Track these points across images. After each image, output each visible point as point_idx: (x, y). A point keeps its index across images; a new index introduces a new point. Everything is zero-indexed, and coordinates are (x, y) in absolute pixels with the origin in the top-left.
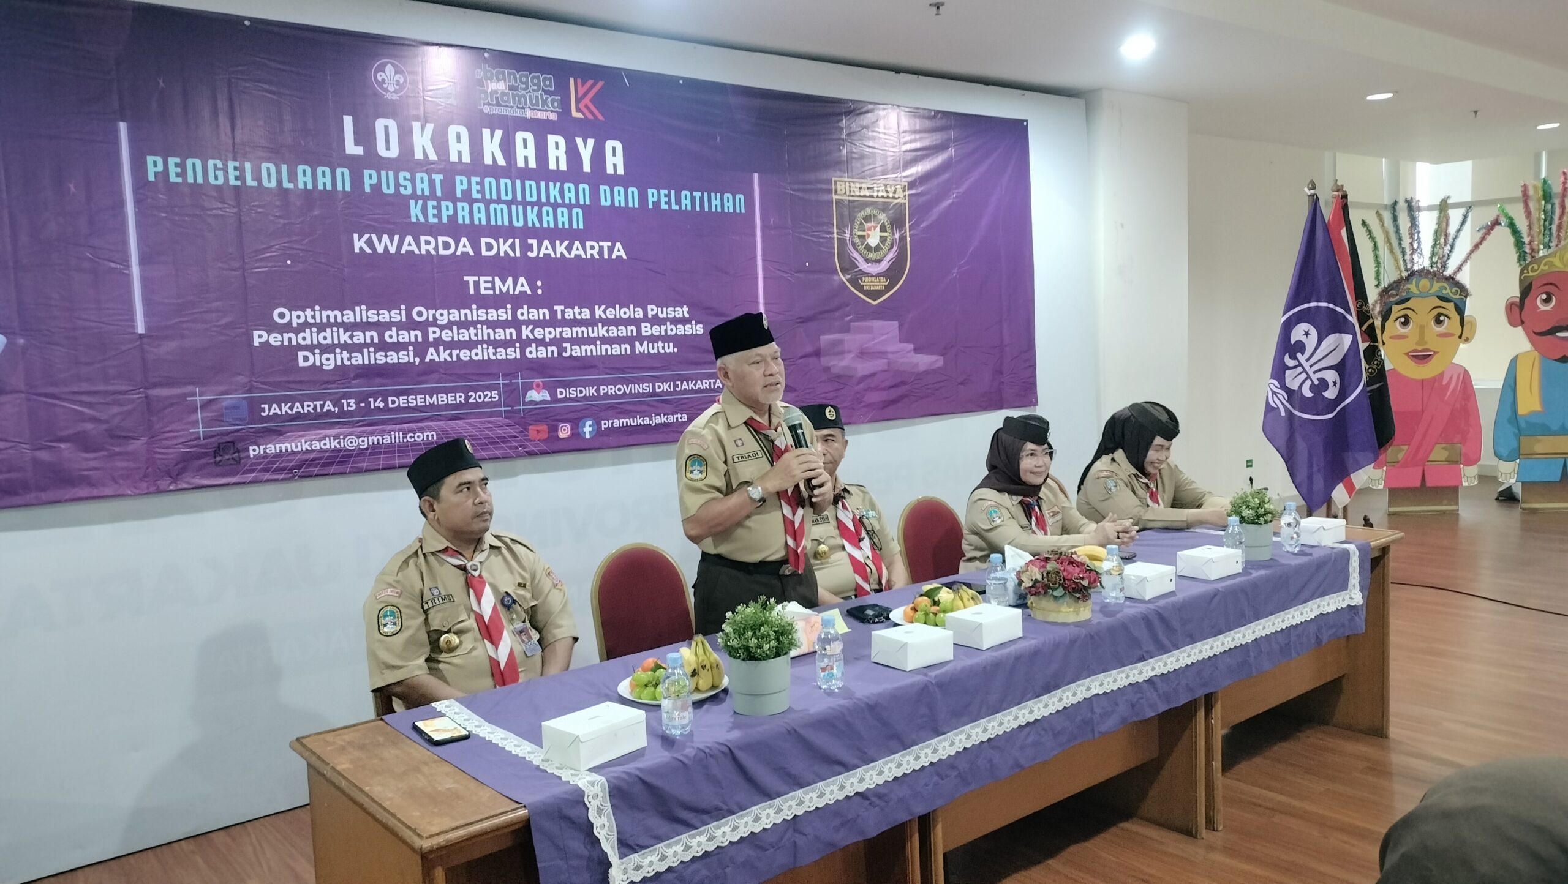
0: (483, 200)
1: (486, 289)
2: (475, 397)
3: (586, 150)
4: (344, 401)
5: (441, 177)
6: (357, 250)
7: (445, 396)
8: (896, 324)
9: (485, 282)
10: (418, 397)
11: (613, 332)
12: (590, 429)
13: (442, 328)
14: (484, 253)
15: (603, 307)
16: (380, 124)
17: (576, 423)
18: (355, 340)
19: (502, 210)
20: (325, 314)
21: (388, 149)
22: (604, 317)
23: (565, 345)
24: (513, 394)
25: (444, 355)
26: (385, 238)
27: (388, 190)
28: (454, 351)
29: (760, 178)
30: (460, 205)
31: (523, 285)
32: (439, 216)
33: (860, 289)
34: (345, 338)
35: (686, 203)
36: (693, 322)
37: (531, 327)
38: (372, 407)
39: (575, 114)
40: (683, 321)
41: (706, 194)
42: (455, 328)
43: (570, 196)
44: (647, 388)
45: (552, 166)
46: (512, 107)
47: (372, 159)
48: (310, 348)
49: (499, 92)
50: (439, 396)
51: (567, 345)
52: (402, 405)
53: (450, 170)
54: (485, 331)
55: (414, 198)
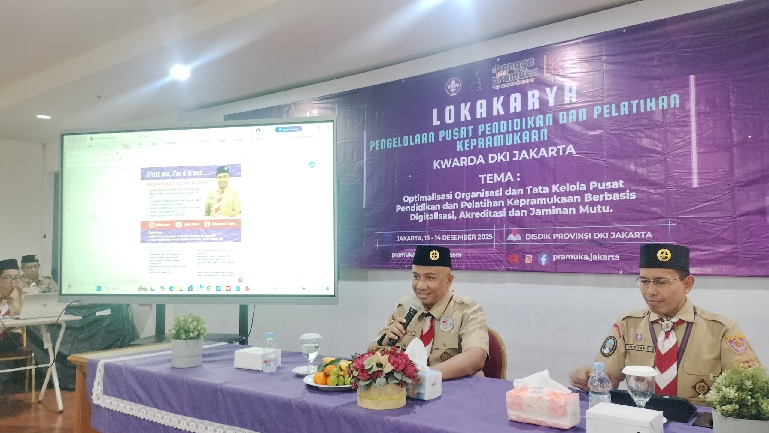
0: (491, 135)
1: (490, 180)
2: (481, 237)
3: (551, 94)
4: (425, 236)
5: (472, 127)
6: (435, 168)
7: (467, 236)
9: (490, 177)
10: (455, 236)
11: (564, 200)
13: (468, 201)
14: (490, 162)
15: (558, 185)
16: (448, 108)
17: (537, 255)
18: (432, 209)
19: (501, 137)
20: (421, 197)
21: (450, 120)
22: (558, 191)
24: (501, 236)
25: (468, 215)
26: (446, 160)
27: (449, 138)
28: (472, 213)
29: (696, 78)
30: (479, 139)
31: (510, 177)
32: (469, 147)
34: (427, 208)
35: (624, 109)
36: (628, 191)
37: (512, 199)
38: (436, 240)
39: (546, 75)
40: (619, 190)
41: (642, 101)
42: (473, 201)
43: (540, 122)
44: (587, 236)
45: (530, 108)
46: (510, 82)
47: (444, 126)
48: (415, 212)
51: (533, 209)
52: (448, 239)
54: (488, 203)
55: (459, 139)
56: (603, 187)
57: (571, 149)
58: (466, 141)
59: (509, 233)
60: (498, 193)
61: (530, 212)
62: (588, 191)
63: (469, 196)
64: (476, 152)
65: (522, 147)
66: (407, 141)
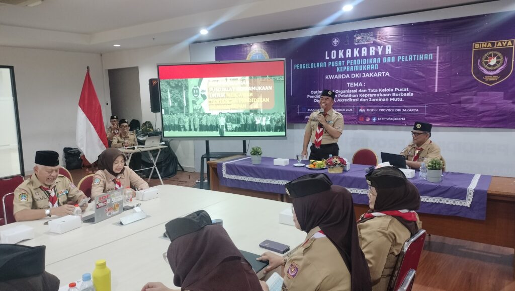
0: (353, 65)
2: (347, 110)
3: (380, 49)
5: (344, 61)
6: (326, 79)
7: (341, 109)
9: (352, 84)
12: (375, 119)
14: (352, 77)
15: (381, 89)
16: (333, 52)
17: (371, 118)
19: (357, 67)
20: (319, 92)
21: (334, 57)
24: (356, 110)
26: (332, 76)
27: (333, 65)
28: (343, 99)
29: (439, 48)
30: (347, 67)
31: (361, 84)
32: (343, 70)
36: (410, 92)
37: (362, 94)
39: (378, 41)
40: (406, 92)
41: (418, 55)
42: (344, 94)
43: (375, 61)
44: (393, 110)
45: (371, 54)
46: (362, 42)
47: (331, 60)
48: (316, 98)
49: (359, 39)
54: (350, 95)
55: (338, 66)
56: (400, 91)
57: (388, 74)
58: (341, 68)
59: (359, 108)
60: (355, 91)
61: (369, 100)
62: (394, 92)
64: (345, 72)
65: (366, 72)
66: (313, 66)
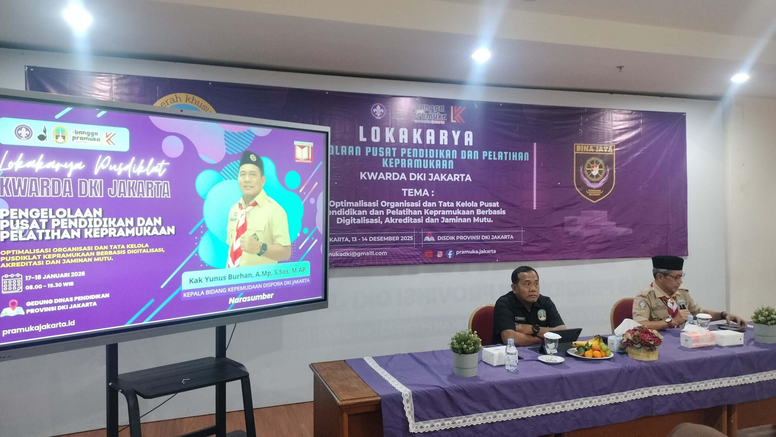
0: (412, 158)
1: (411, 194)
2: (403, 238)
3: (456, 136)
4: (353, 238)
5: (396, 149)
6: (361, 178)
7: (391, 237)
8: (606, 212)
9: (411, 191)
10: (381, 237)
11: (464, 213)
12: (451, 254)
13: (392, 210)
14: (411, 179)
15: (460, 202)
16: (373, 129)
17: (445, 251)
18: (358, 214)
19: (419, 161)
20: (348, 203)
21: (375, 139)
22: (460, 206)
23: (442, 218)
24: (419, 238)
25: (392, 221)
26: (372, 173)
27: (375, 154)
28: (396, 219)
29: (537, 145)
30: (402, 160)
31: (426, 193)
32: (393, 164)
33: (587, 195)
34: (354, 213)
35: (500, 157)
36: (501, 209)
37: (428, 210)
38: (363, 241)
39: (452, 121)
40: (496, 209)
41: (510, 153)
42: (397, 210)
43: (448, 155)
44: (477, 237)
45: (441, 143)
46: (426, 120)
47: (370, 143)
48: (341, 216)
49: (421, 114)
50: (389, 237)
51: (443, 218)
52: (374, 240)
53: (399, 146)
54: (409, 212)
55: (385, 157)
56: (488, 206)
57: (469, 178)
58: (391, 160)
59: (425, 235)
60: (417, 204)
61: (440, 220)
62: (479, 207)
63: (393, 205)
64: (399, 170)
65: (435, 171)
